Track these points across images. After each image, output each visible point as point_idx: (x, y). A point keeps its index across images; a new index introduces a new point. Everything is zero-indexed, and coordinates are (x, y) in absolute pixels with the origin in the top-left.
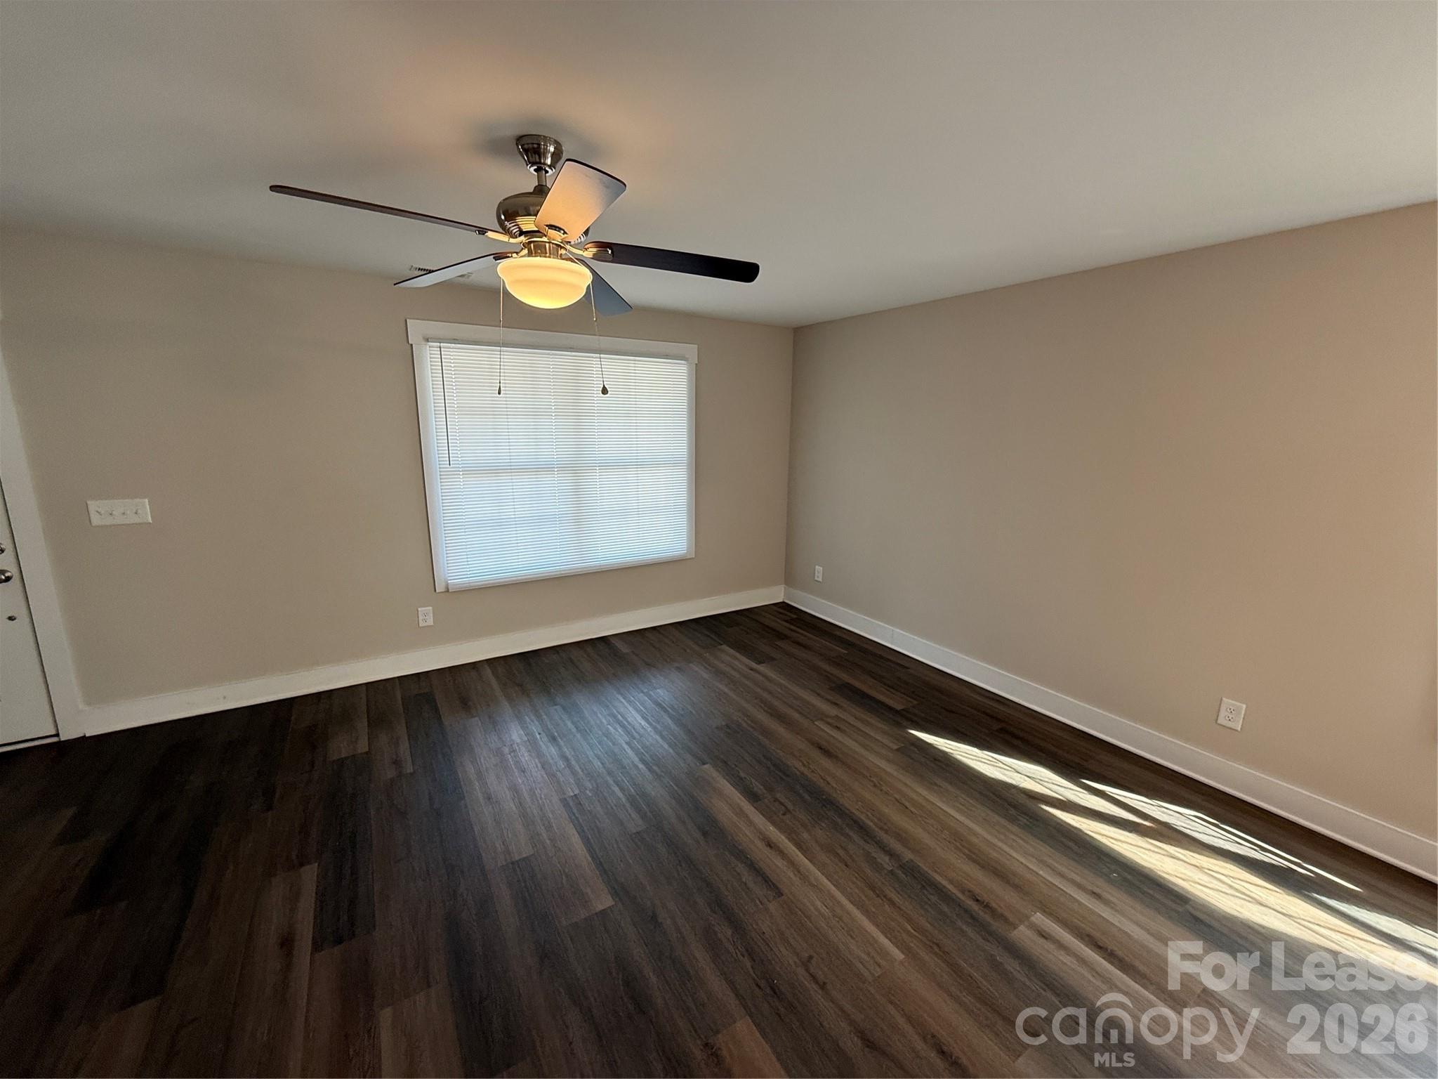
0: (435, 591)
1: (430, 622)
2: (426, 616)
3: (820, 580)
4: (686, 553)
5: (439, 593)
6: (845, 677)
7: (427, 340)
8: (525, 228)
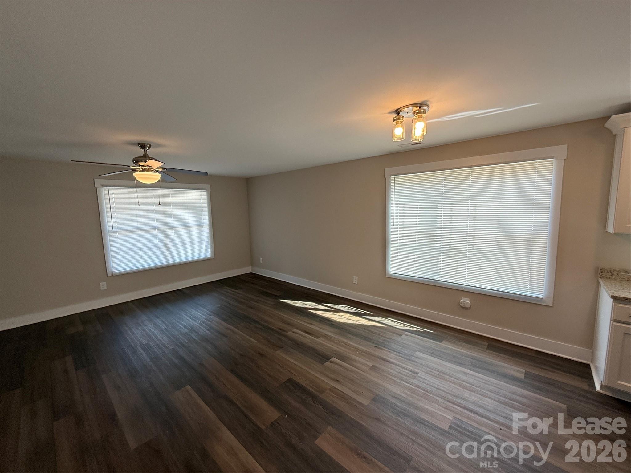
0: (107, 276)
1: (105, 288)
2: (104, 286)
3: (261, 262)
4: (211, 257)
5: (109, 277)
6: (265, 290)
7: (103, 186)
8: (141, 165)
